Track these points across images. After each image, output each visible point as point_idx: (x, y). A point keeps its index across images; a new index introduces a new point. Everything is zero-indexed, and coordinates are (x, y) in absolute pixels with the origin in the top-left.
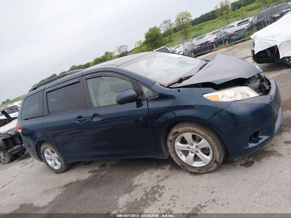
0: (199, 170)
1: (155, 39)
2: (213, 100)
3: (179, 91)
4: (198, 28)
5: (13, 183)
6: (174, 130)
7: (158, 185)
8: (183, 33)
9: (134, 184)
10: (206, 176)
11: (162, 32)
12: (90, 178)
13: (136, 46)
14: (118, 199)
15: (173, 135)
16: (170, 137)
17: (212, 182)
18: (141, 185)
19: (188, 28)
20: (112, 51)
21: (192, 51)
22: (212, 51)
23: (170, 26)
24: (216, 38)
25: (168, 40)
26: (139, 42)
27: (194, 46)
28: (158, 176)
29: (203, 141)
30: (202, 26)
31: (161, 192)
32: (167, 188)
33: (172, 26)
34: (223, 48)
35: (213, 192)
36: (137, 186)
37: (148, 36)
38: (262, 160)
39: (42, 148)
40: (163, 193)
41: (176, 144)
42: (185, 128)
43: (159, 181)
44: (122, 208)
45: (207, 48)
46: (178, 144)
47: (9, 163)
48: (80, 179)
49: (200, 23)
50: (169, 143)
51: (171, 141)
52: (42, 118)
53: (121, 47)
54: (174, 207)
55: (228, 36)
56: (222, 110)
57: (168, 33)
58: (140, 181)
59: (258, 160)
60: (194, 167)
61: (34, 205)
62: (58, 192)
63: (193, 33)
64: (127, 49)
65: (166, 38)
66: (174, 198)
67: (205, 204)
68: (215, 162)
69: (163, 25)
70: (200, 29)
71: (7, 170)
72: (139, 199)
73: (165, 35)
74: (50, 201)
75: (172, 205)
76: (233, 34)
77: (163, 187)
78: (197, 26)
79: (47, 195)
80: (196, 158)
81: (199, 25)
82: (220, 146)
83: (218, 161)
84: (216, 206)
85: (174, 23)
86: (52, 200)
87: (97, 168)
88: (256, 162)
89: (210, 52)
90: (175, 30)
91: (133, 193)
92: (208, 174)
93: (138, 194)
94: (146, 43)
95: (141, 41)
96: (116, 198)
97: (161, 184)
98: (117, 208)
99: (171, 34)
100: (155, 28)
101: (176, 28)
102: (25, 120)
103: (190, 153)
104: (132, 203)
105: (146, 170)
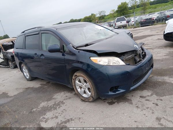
0: (85, 99)
1: (123, 10)
2: (94, 62)
3: (79, 52)
4: (154, 7)
5: (8, 80)
6: (75, 74)
7: (63, 102)
8: (143, 9)
9: (53, 98)
10: (87, 103)
11: (129, 6)
12: (39, 87)
13: (111, 13)
14: (41, 103)
15: (74, 76)
16: (73, 77)
17: (87, 108)
18: (56, 99)
19: (147, 6)
20: (96, 14)
21: (140, 23)
22: (153, 25)
23: (135, 3)
24: (158, 17)
25: (132, 12)
26: (113, 11)
27: (141, 19)
28: (66, 96)
29: (88, 84)
30: (157, 6)
31: (61, 105)
32: (65, 104)
33: (136, 3)
34: (160, 24)
35: (83, 114)
36: (54, 99)
37: (119, 7)
38: (120, 103)
39: (22, 65)
40: (62, 106)
41: (76, 82)
42: (80, 74)
43: (65, 99)
44: (39, 109)
45: (150, 22)
46: (77, 82)
47: (13, 68)
48: (34, 87)
49: (156, 4)
50: (73, 80)
51: (74, 80)
52: (22, 49)
53: (102, 12)
54: (61, 115)
55: (165, 17)
56: (97, 69)
57: (133, 8)
58: (57, 97)
59: (118, 103)
60: (83, 97)
61: (8, 94)
62: (21, 91)
63: (150, 10)
64: (105, 13)
65: (131, 10)
66: (64, 111)
67: (74, 119)
68: (92, 97)
69: (131, 2)
70: (155, 8)
71: (10, 72)
72: (49, 106)
73: (131, 8)
74: (15, 94)
75: (60, 115)
76: (169, 16)
77: (64, 103)
78: (153, 6)
79: (16, 91)
80: (85, 92)
81: (155, 5)
82: (95, 89)
83: (93, 97)
84: (78, 121)
85: (139, 1)
86: (16, 94)
87: (45, 83)
88: (116, 103)
89: (152, 25)
90: (138, 6)
91: (49, 102)
92: (89, 103)
93: (51, 103)
94: (117, 11)
95: (114, 10)
96: (41, 102)
97: (64, 101)
98: (37, 108)
99: (135, 8)
100: (125, 3)
101: (139, 5)
102: (17, 48)
103: (82, 88)
104: (45, 107)
105: (64, 91)
